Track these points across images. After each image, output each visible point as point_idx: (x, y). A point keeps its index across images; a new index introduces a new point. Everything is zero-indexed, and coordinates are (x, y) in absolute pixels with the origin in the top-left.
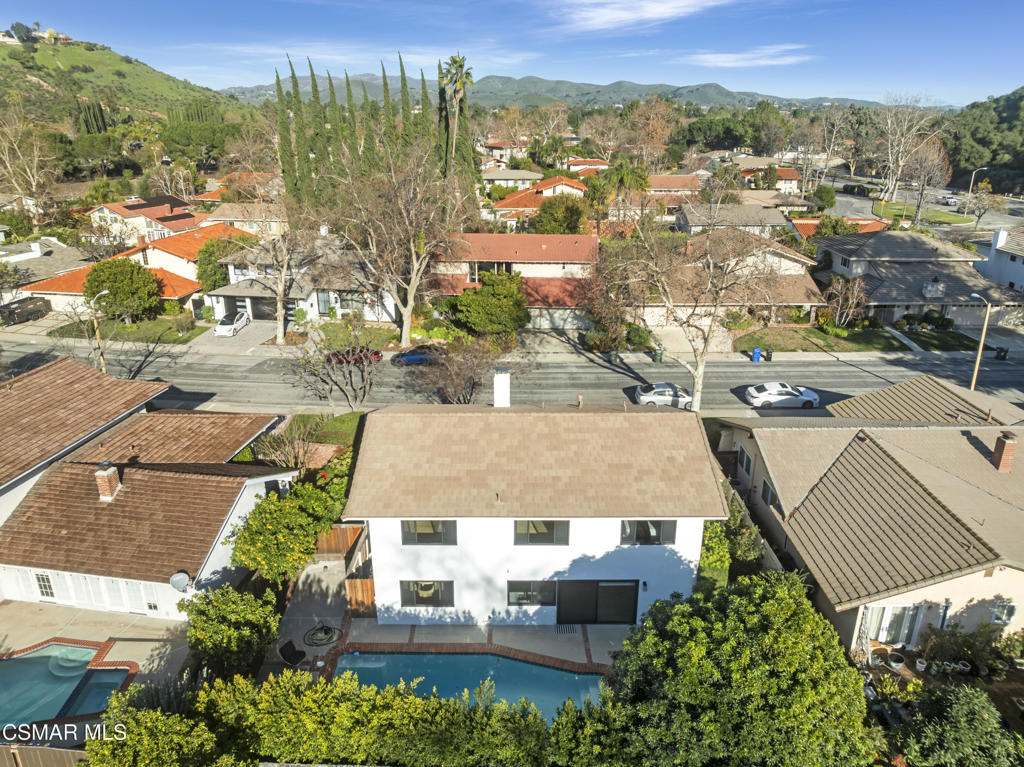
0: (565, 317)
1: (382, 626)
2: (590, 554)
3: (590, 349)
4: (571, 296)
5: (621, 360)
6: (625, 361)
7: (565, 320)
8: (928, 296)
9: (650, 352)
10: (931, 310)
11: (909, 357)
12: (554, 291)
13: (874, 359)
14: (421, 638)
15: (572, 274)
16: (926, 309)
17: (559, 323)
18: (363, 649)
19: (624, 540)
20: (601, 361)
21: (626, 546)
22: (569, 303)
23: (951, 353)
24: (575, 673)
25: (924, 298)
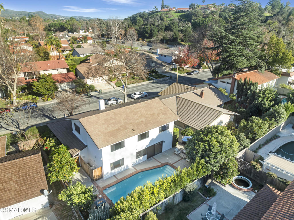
0: (65, 85)
1: (106, 179)
2: (153, 138)
3: (79, 93)
4: (65, 79)
5: (90, 95)
6: (91, 95)
7: (65, 87)
8: (152, 66)
9: (96, 91)
10: (153, 70)
11: (155, 81)
12: (59, 78)
13: (148, 83)
14: (120, 177)
15: (61, 72)
16: (152, 69)
17: (64, 88)
18: (108, 187)
19: (160, 132)
20: (85, 96)
21: (160, 133)
22: (66, 81)
23: (162, 78)
24: (161, 167)
25: (151, 67)
